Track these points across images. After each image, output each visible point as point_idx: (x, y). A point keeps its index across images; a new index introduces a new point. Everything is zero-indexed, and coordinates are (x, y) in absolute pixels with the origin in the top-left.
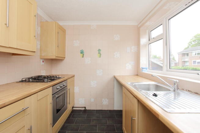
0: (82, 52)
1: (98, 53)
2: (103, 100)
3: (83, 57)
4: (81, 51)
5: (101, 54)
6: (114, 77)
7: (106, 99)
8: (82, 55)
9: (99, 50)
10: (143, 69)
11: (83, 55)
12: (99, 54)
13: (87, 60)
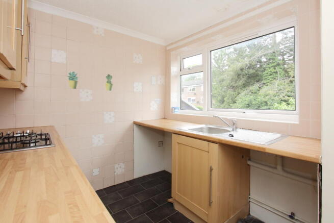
0: (73, 77)
1: (108, 82)
2: (116, 166)
3: (75, 88)
4: (70, 74)
5: (111, 85)
6: (135, 123)
7: (122, 163)
8: (72, 82)
9: (109, 77)
10: (175, 109)
11: (76, 83)
12: (109, 85)
13: (85, 94)
